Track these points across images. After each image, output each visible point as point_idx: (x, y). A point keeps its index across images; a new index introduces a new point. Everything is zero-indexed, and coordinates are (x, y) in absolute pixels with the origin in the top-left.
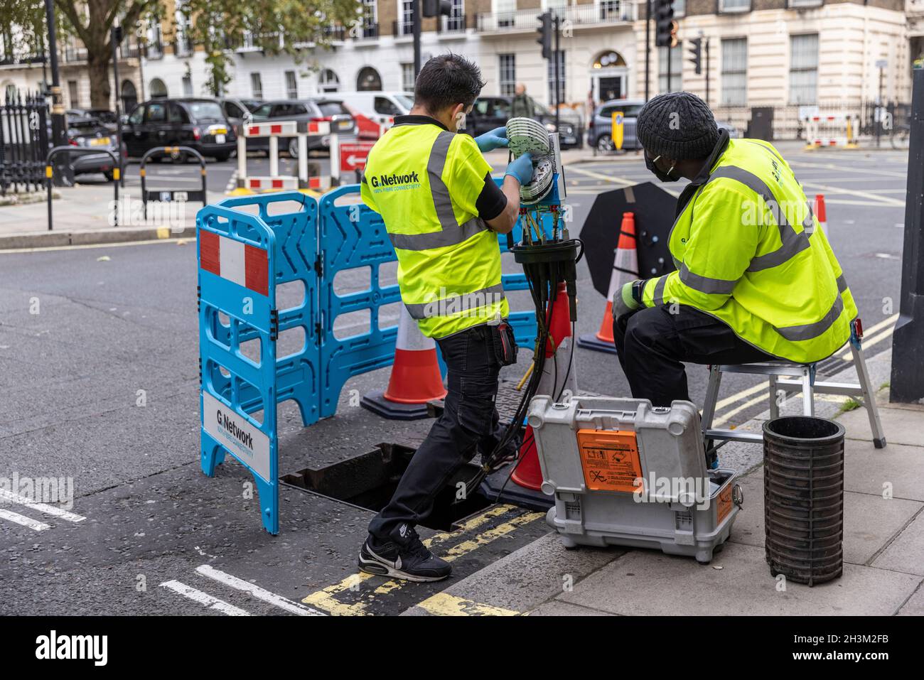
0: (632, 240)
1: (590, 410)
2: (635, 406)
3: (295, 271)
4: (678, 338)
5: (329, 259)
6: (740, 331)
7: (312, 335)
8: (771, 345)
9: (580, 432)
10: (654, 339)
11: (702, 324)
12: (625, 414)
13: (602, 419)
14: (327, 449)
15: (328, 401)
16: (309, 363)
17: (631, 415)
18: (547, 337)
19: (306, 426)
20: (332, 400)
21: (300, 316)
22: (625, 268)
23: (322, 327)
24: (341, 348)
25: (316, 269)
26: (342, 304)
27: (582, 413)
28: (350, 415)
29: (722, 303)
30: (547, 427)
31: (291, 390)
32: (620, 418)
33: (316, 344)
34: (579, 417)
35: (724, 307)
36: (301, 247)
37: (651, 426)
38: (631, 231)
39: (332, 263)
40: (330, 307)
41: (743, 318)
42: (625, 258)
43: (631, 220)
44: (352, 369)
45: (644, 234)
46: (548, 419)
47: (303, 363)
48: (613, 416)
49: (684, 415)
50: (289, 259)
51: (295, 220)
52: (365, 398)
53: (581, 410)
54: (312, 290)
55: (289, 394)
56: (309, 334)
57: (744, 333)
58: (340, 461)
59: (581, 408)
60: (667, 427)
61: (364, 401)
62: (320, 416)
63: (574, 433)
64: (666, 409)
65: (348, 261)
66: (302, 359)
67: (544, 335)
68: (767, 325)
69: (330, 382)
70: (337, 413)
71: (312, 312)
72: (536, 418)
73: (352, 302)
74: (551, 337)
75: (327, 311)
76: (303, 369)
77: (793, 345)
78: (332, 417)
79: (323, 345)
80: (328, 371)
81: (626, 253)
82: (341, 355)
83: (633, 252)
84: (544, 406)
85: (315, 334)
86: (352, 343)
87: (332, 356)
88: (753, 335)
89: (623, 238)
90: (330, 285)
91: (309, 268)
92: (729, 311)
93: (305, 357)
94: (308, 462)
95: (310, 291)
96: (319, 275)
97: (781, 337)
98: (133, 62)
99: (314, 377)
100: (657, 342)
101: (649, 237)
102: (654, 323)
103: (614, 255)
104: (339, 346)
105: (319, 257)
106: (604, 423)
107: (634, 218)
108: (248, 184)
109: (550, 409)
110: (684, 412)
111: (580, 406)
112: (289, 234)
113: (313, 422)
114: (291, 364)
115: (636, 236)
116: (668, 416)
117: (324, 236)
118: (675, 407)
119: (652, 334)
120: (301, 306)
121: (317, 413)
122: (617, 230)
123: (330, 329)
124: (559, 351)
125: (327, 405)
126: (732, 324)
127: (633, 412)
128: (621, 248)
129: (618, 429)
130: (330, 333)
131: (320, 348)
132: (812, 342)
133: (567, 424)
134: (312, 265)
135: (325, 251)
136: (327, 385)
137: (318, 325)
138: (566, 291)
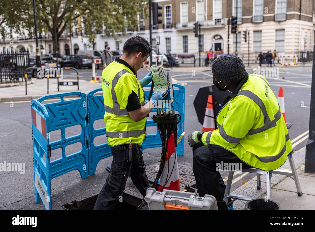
0: (211, 105)
1: (170, 196)
2: (189, 196)
3: (77, 121)
4: (215, 160)
5: (92, 116)
6: (242, 157)
7: (85, 145)
8: (254, 163)
9: (166, 206)
10: (205, 161)
11: (225, 155)
12: (185, 200)
13: (175, 201)
14: (86, 190)
15: (92, 169)
16: (84, 156)
17: (187, 200)
18: (166, 153)
19: (82, 179)
20: (94, 169)
21: (79, 138)
22: (209, 115)
23: (89, 141)
24: (97, 149)
25: (86, 120)
26: (97, 133)
27: (167, 197)
28: (101, 174)
29: (235, 146)
30: (152, 202)
31: (76, 166)
32: (182, 201)
33: (86, 148)
34: (166, 199)
35: (235, 147)
36: (79, 112)
37: (195, 206)
38: (211, 102)
39: (93, 117)
40: (92, 134)
41: (243, 152)
42: (209, 112)
43: (211, 98)
44: (102, 156)
45: (216, 103)
46: (153, 199)
47: (81, 156)
48: (180, 200)
49: (209, 202)
50: (74, 117)
51: (76, 102)
52: (107, 167)
53: (167, 196)
54: (84, 128)
55: (75, 168)
56: (83, 145)
57: (243, 158)
58: (90, 197)
59: (167, 195)
60: (202, 207)
61: (107, 168)
62: (89, 175)
63: (163, 206)
64: (203, 198)
65: (99, 116)
66: (80, 154)
67: (164, 152)
68: (253, 155)
69: (92, 162)
70: (96, 173)
71: (84, 136)
72: (148, 199)
73: (102, 132)
74: (167, 153)
75: (91, 135)
76: (81, 158)
77: (264, 164)
78: (94, 174)
79: (89, 148)
80: (91, 158)
81: (210, 110)
82: (97, 152)
83: (212, 110)
84: (151, 193)
85: (86, 144)
86: (102, 147)
87: (93, 152)
88: (247, 159)
89: (208, 104)
90: (92, 126)
91: (83, 120)
92: (237, 149)
93: (81, 154)
94: (77, 197)
95: (83, 129)
96: (88, 122)
97: (258, 160)
98: (68, 38)
99: (85, 160)
100: (206, 162)
101: (217, 104)
102: (205, 154)
103: (205, 110)
104: (96, 148)
105: (87, 116)
106: (176, 203)
107: (213, 97)
108: (95, 79)
109: (155, 195)
110: (209, 201)
111: (167, 194)
112: (74, 108)
113: (85, 177)
114: (75, 156)
115: (213, 104)
116: (203, 201)
117: (89, 107)
118: (206, 198)
119: (204, 158)
120: (80, 134)
121: (87, 174)
122: (206, 102)
123: (92, 142)
124: (170, 158)
125: (91, 170)
126: (238, 155)
127: (188, 199)
128: (208, 108)
129: (182, 206)
130: (92, 144)
131: (88, 150)
132: (271, 164)
133: (160, 202)
134: (84, 119)
135: (90, 113)
136: (91, 163)
137: (87, 141)
138: (173, 134)
